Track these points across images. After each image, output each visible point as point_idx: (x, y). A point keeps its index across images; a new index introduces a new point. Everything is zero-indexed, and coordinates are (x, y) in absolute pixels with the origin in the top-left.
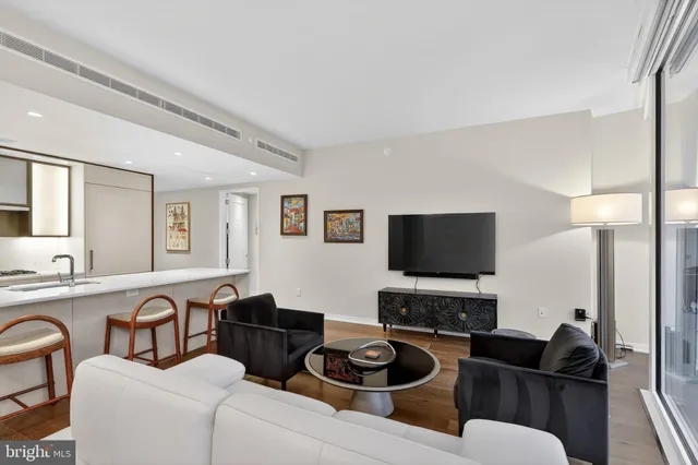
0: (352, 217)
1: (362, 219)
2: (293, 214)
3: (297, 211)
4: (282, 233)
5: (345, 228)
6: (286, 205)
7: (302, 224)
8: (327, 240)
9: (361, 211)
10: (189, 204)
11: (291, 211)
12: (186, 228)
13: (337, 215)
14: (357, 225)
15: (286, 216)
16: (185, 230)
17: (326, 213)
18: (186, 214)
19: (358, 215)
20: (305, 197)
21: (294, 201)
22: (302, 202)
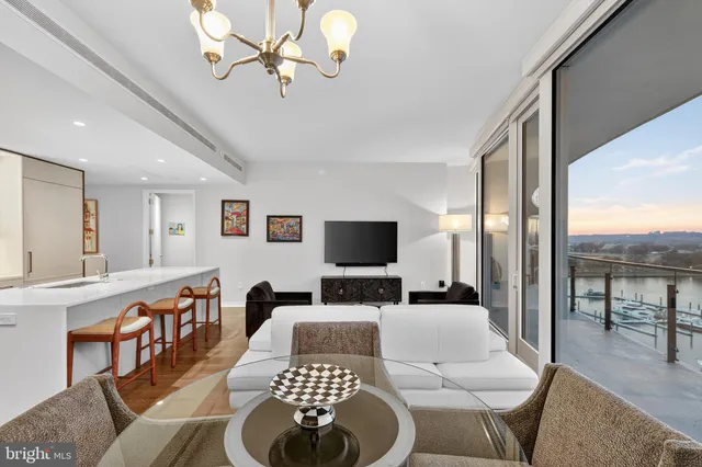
0: (292, 222)
1: (301, 223)
2: (234, 217)
3: (238, 215)
4: (223, 234)
5: (285, 230)
6: (226, 208)
7: (244, 226)
8: (269, 240)
9: (300, 217)
10: (97, 202)
11: (233, 214)
12: (93, 228)
13: (279, 220)
14: (297, 228)
15: (227, 218)
16: (90, 230)
17: (269, 217)
18: (93, 211)
19: (298, 220)
20: (247, 202)
21: (235, 206)
22: (244, 207)
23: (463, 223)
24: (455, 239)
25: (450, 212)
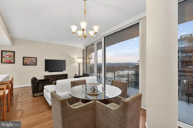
0: (33, 59)
2: (8, 57)
4: (2, 63)
6: (4, 53)
8: (24, 65)
9: (36, 58)
13: (28, 58)
14: (35, 61)
15: (4, 57)
17: (24, 57)
20: (14, 52)
21: (8, 53)
22: (12, 54)
23: (80, 61)
24: (79, 64)
25: (78, 58)
